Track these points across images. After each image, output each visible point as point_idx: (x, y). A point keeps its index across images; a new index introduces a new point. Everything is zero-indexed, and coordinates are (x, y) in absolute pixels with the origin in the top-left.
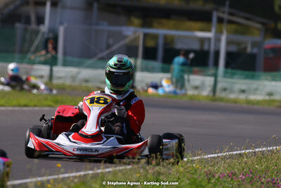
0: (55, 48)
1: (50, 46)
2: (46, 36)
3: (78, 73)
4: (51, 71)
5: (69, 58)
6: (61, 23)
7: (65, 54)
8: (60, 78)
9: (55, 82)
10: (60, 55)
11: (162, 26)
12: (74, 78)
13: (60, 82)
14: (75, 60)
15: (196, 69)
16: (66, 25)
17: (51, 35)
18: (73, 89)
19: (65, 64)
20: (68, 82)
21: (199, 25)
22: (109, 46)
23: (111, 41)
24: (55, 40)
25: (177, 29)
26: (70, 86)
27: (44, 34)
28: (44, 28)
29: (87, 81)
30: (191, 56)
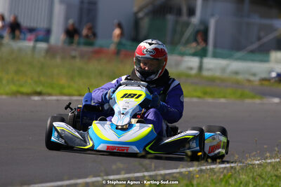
0: (206, 40)
2: (197, 28)
3: (228, 65)
4: (201, 63)
5: (219, 51)
6: (212, 15)
7: (215, 46)
8: (209, 70)
9: (205, 73)
10: (210, 48)
12: (223, 70)
14: (225, 52)
16: (217, 17)
17: (202, 28)
18: (222, 80)
19: (215, 56)
20: (218, 74)
22: (259, 39)
23: (262, 34)
26: (220, 78)
27: (195, 26)
28: (195, 20)
29: (236, 73)
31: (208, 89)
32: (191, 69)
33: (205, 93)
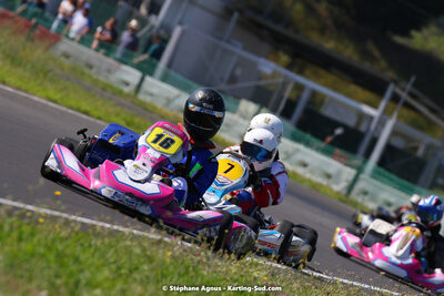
3: (178, 97)
4: (142, 80)
5: (172, 73)
6: (181, 23)
7: (169, 65)
8: (151, 95)
9: (142, 97)
10: (162, 65)
11: (316, 78)
12: (169, 101)
13: (148, 99)
14: (180, 77)
15: (338, 151)
16: (186, 27)
19: (165, 79)
20: (159, 104)
23: (238, 72)
25: (336, 89)
27: (153, 27)
28: (156, 21)
30: (339, 131)
32: (127, 84)
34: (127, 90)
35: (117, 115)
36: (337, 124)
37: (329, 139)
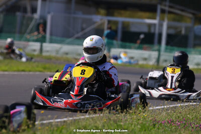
0: (45, 30)
1: (41, 29)
2: (38, 21)
3: (61, 48)
4: (41, 46)
5: (54, 38)
6: (49, 13)
7: (51, 34)
8: (48, 51)
9: (44, 54)
10: (48, 35)
11: (121, 15)
12: (57, 52)
13: (48, 54)
14: (59, 38)
15: (146, 46)
16: (52, 13)
17: (42, 21)
18: (57, 59)
19: (51, 42)
20: (53, 54)
21: (147, 14)
22: (83, 29)
23: (84, 26)
24: (45, 25)
25: (132, 17)
26: (55, 57)
27: (36, 20)
28: (37, 16)
29: (67, 54)
30: (142, 36)
31: (47, 65)
32: (34, 50)
33: (45, 68)
34: (36, 53)
35: (37, 66)
36: (140, 34)
37: (139, 41)
